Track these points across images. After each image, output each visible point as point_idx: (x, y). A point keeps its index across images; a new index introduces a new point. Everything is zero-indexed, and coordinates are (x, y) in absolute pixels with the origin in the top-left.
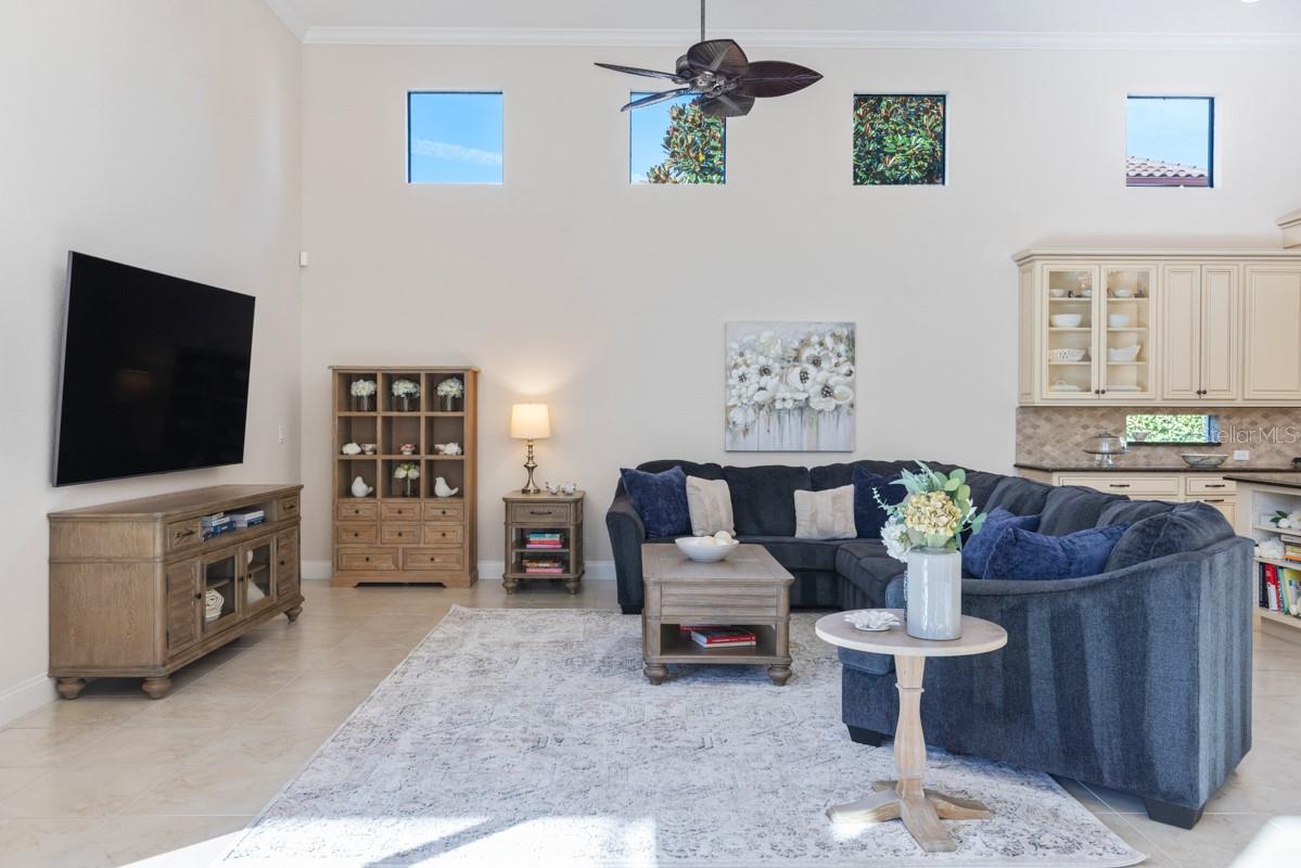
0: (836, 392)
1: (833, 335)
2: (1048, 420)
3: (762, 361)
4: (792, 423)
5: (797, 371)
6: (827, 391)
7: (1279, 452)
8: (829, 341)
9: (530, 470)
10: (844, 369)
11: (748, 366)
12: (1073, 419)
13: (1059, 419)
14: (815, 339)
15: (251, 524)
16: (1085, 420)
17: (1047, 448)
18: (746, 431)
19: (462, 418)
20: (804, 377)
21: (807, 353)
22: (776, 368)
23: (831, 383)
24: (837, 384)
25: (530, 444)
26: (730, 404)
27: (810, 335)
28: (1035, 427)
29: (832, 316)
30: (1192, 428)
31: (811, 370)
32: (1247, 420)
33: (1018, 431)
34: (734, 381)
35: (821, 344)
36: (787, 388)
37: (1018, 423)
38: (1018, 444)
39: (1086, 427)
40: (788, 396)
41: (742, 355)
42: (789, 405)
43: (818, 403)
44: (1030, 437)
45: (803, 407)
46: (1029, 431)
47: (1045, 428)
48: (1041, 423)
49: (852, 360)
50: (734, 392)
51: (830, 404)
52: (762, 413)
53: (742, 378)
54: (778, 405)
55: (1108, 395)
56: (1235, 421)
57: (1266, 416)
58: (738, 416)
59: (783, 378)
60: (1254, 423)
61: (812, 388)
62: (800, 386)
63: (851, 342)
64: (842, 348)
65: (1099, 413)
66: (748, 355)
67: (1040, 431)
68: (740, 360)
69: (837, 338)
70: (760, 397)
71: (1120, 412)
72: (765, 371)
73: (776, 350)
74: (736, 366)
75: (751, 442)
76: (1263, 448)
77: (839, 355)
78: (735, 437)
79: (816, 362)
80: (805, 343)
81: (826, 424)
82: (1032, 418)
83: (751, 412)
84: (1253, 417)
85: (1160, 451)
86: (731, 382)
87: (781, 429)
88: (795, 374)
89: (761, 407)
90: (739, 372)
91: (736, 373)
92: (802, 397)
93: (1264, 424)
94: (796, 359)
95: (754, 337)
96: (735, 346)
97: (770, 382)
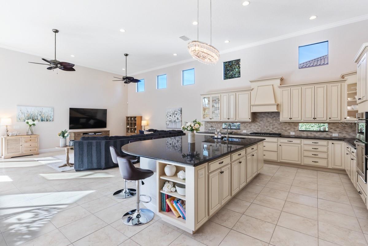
2: (210, 124)
3: (170, 114)
4: (174, 123)
6: (178, 119)
8: (178, 111)
14: (176, 111)
15: (97, 134)
16: (215, 124)
19: (136, 123)
20: (175, 117)
21: (175, 113)
22: (172, 115)
24: (179, 117)
25: (144, 126)
26: (167, 120)
27: (176, 110)
28: (207, 125)
29: (178, 107)
31: (176, 115)
32: (246, 124)
34: (167, 117)
36: (173, 118)
37: (205, 124)
38: (205, 128)
39: (215, 125)
42: (173, 121)
43: (177, 121)
44: (206, 127)
45: (175, 121)
46: (206, 126)
48: (208, 124)
49: (181, 114)
54: (172, 121)
55: (212, 119)
56: (243, 124)
58: (167, 123)
59: (172, 116)
60: (247, 125)
61: (176, 118)
63: (181, 111)
64: (180, 112)
65: (218, 122)
70: (170, 120)
72: (170, 116)
73: (172, 113)
74: (167, 115)
75: (169, 126)
76: (249, 130)
78: (167, 126)
79: (176, 114)
80: (175, 111)
81: (178, 124)
83: (169, 122)
84: (247, 124)
87: (172, 125)
88: (174, 116)
91: (167, 116)
92: (175, 120)
93: (249, 125)
94: (174, 114)
95: (169, 111)
96: (167, 112)
97: (171, 117)
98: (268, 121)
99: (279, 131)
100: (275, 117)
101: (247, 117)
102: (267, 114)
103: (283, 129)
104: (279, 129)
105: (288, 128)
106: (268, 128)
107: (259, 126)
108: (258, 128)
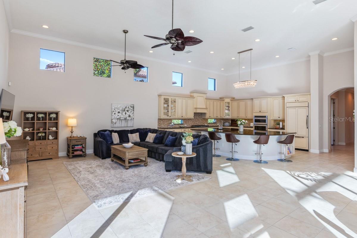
0: (131, 116)
1: (131, 106)
2: (162, 121)
3: (118, 111)
4: (123, 122)
5: (125, 112)
6: (129, 116)
7: (190, 125)
8: (130, 107)
9: (72, 132)
10: (132, 112)
11: (116, 111)
12: (165, 121)
13: (164, 120)
14: (128, 107)
16: (167, 121)
17: (162, 125)
18: (115, 123)
19: (57, 122)
20: (126, 114)
21: (126, 109)
22: (121, 112)
23: (130, 115)
24: (131, 115)
25: (72, 127)
26: (112, 118)
27: (127, 106)
29: (130, 103)
30: (180, 122)
31: (127, 112)
33: (158, 123)
35: (129, 108)
36: (123, 116)
37: (158, 121)
38: (158, 125)
40: (123, 117)
41: (115, 109)
42: (123, 119)
43: (128, 118)
44: (159, 123)
45: (125, 119)
46: (160, 122)
47: (162, 122)
49: (134, 111)
50: (113, 116)
51: (130, 118)
52: (118, 120)
53: (115, 114)
54: (121, 119)
55: (171, 117)
56: (185, 120)
57: (188, 120)
58: (114, 121)
59: (122, 114)
60: (187, 121)
61: (127, 116)
62: (125, 115)
63: (133, 108)
64: (132, 109)
65: (169, 120)
66: (116, 109)
67: (161, 122)
68: (114, 110)
69: (131, 107)
70: (118, 117)
71: (171, 120)
72: (119, 112)
73: (121, 109)
74: (114, 111)
75: (116, 125)
76: (188, 124)
77: (131, 110)
78: (113, 125)
79: (128, 111)
80: (126, 108)
81: (129, 122)
82: (160, 120)
83: (116, 120)
84: (187, 120)
85: (176, 125)
86: (113, 114)
87: (122, 123)
89: (118, 119)
90: (114, 112)
91: (114, 113)
92: (125, 117)
93: (188, 121)
94: (124, 110)
95: (117, 106)
96: (113, 108)
97: (120, 114)
98: (197, 118)
99: (201, 124)
100: (199, 115)
101: (192, 116)
102: (196, 114)
103: (202, 123)
104: (201, 123)
105: (204, 122)
106: (197, 122)
107: (193, 121)
108: (192, 123)
